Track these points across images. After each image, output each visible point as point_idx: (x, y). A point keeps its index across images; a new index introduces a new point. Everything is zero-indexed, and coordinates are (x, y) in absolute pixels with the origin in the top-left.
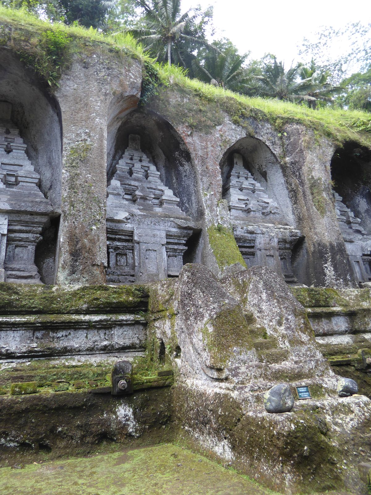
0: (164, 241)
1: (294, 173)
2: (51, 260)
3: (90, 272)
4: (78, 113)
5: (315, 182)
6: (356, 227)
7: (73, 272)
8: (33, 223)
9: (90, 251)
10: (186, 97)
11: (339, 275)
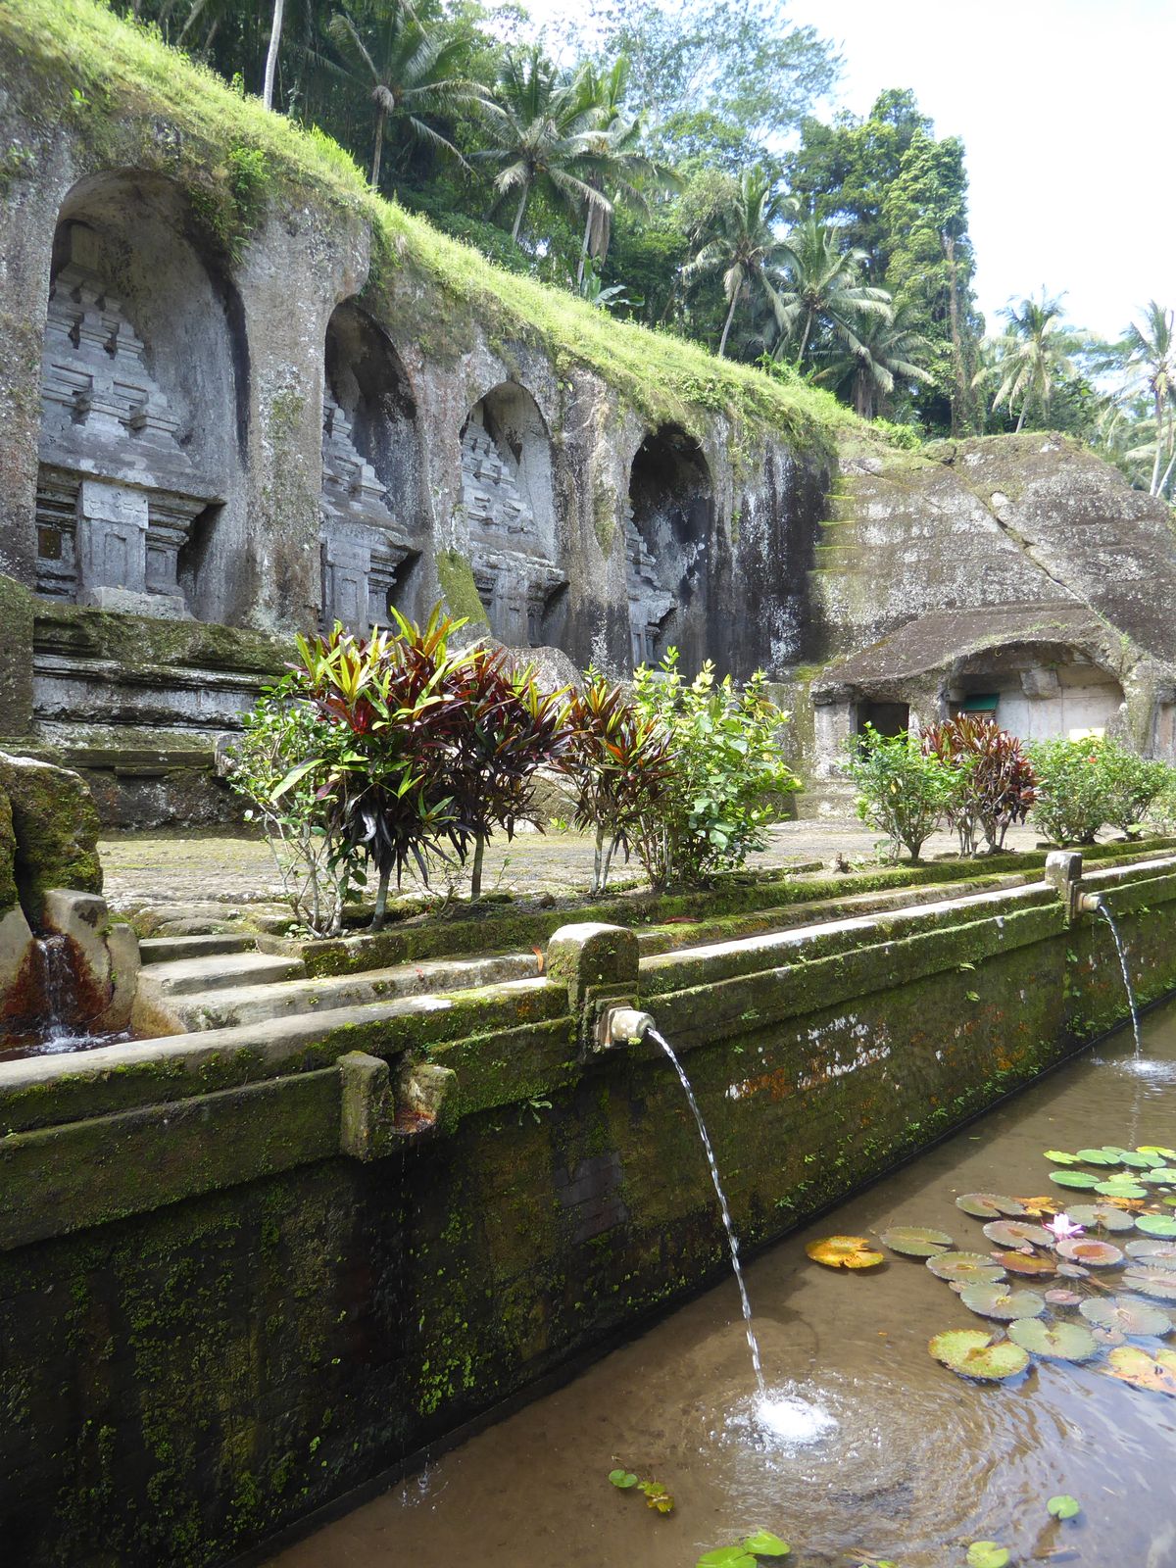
0: (368, 566)
1: (571, 464)
2: (191, 577)
3: (302, 617)
4: (277, 327)
5: (603, 494)
6: (647, 572)
7: (282, 615)
8: (181, 512)
9: (301, 585)
10: (421, 287)
11: (613, 658)
